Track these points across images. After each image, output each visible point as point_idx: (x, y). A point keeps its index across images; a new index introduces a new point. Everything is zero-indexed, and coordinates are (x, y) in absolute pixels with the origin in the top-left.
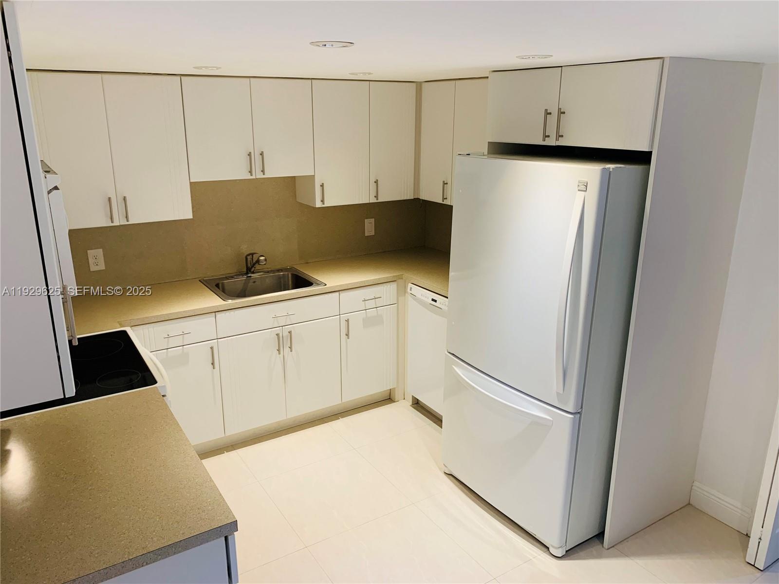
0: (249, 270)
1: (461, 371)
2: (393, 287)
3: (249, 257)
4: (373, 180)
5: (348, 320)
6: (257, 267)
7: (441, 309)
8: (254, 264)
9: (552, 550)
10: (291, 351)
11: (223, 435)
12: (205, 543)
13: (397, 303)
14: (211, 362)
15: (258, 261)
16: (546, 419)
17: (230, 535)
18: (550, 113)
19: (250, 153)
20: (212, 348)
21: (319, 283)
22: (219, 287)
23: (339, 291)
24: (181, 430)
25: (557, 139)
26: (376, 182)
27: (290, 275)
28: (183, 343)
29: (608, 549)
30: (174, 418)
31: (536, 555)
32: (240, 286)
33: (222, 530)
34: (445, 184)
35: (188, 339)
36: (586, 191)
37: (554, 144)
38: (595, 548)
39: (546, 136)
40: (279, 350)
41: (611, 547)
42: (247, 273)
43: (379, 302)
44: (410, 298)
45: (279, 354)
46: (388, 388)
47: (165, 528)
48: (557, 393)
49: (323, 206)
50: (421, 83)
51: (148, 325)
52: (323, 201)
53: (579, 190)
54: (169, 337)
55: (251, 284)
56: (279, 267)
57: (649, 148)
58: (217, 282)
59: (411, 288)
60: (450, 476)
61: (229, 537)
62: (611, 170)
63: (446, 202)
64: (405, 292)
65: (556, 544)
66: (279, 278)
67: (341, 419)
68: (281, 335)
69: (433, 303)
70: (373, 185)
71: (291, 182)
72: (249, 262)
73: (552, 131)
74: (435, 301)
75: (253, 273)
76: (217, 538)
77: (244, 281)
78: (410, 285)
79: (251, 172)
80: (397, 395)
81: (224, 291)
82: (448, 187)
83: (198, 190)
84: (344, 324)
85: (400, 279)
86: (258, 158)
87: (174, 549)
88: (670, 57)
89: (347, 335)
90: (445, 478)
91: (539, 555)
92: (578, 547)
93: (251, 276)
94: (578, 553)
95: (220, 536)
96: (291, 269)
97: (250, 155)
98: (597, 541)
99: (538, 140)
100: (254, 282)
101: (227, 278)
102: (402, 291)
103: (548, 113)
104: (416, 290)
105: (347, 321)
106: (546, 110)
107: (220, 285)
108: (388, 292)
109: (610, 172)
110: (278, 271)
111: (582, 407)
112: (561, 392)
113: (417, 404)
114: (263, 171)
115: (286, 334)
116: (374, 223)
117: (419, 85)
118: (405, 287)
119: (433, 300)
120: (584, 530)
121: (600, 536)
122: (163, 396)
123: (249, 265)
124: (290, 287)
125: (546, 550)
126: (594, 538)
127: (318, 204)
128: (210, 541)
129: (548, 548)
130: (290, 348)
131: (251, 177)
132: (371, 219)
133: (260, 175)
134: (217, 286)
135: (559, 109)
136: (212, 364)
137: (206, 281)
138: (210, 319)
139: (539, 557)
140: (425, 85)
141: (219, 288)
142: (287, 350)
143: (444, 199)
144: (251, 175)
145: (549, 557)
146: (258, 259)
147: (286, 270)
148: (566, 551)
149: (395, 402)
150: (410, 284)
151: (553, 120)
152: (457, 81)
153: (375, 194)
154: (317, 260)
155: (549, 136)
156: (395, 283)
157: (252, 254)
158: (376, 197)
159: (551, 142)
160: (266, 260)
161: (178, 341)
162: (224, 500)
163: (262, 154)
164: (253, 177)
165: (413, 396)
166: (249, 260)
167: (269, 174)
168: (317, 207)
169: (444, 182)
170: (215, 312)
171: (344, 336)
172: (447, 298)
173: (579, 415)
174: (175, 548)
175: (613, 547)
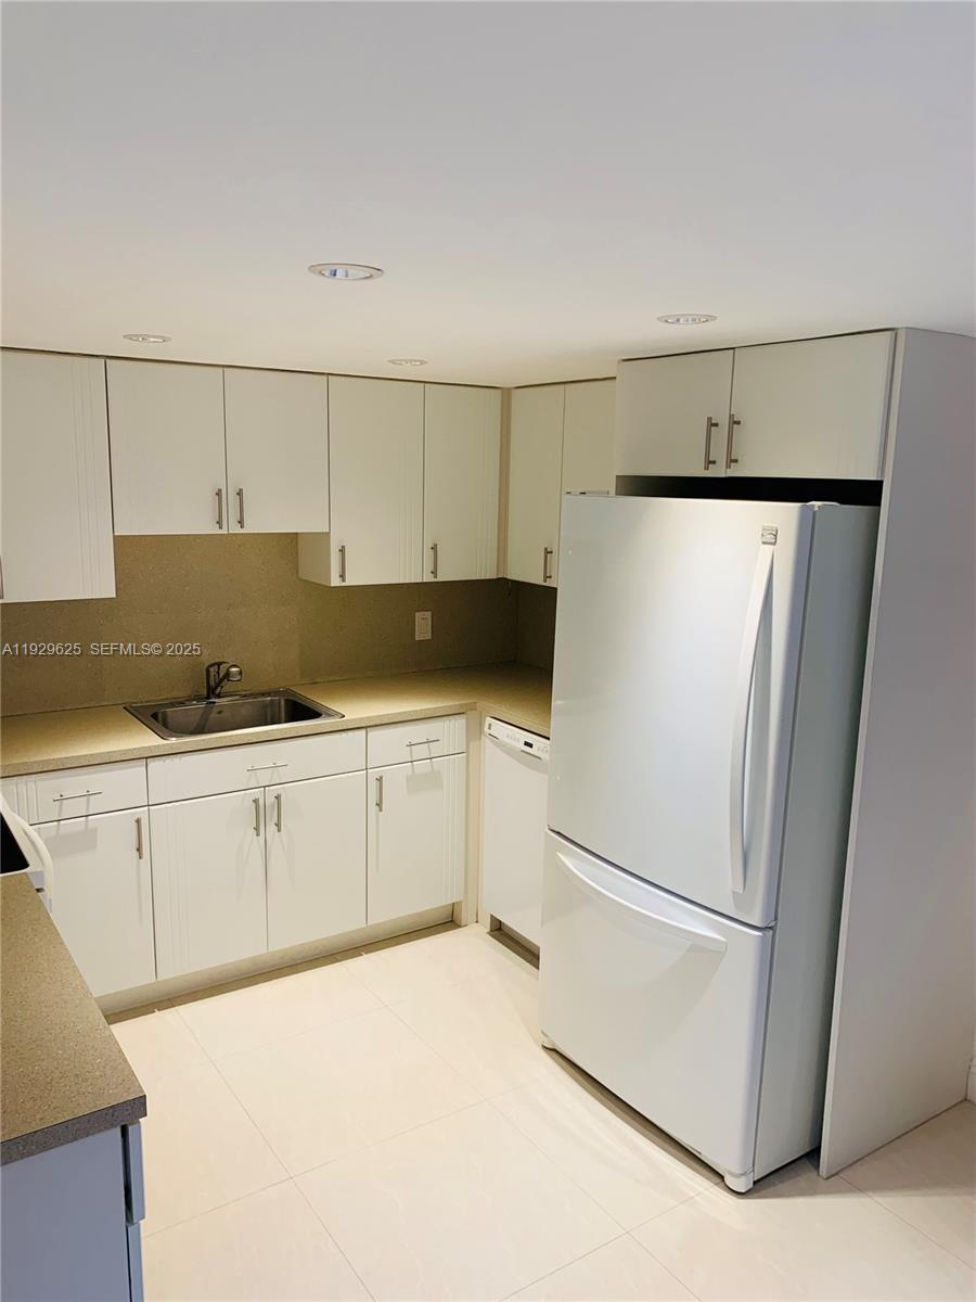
0: (212, 692)
1: (571, 861)
2: (460, 722)
3: (212, 669)
4: (428, 545)
5: (381, 778)
6: (227, 687)
7: (539, 758)
8: (222, 680)
9: (729, 1181)
10: (279, 831)
11: (154, 980)
12: (82, 1137)
13: (467, 752)
14: (135, 846)
15: (228, 674)
16: (713, 939)
17: (132, 1124)
18: (716, 425)
19: (220, 490)
20: (138, 821)
21: (330, 714)
22: (157, 718)
23: (366, 727)
24: (62, 943)
25: (728, 466)
26: (434, 548)
27: (283, 703)
28: (87, 810)
29: (828, 1178)
30: (52, 924)
31: (701, 1189)
32: (195, 719)
33: (116, 1114)
34: (548, 552)
35: (96, 804)
36: (775, 543)
37: (723, 476)
38: (806, 1177)
39: (710, 462)
40: (257, 829)
41: (833, 1176)
42: (209, 697)
43: (436, 749)
44: (487, 742)
45: (258, 835)
46: (450, 902)
47: (9, 1110)
48: (734, 892)
49: (344, 584)
50: (509, 389)
51: (25, 777)
52: (342, 576)
53: (764, 543)
54: (62, 798)
55: (214, 715)
56: (264, 688)
57: (878, 476)
58: (156, 710)
59: (490, 725)
60: (553, 1053)
61: (130, 1129)
62: (816, 509)
63: (549, 583)
64: (481, 732)
65: (736, 1169)
66: (265, 706)
67: (365, 956)
68: (261, 802)
69: (527, 749)
70: (429, 553)
71: (290, 544)
72: (212, 678)
73: (719, 454)
74: (531, 746)
75: (219, 696)
76: (106, 1128)
77: (201, 712)
78: (489, 720)
79: (219, 523)
80: (465, 915)
81: (165, 725)
82: (553, 558)
83: (127, 549)
84: (373, 785)
85: (471, 710)
86: (233, 500)
87: (21, 1148)
88: (907, 328)
89: (379, 805)
90: (544, 1055)
91: (707, 1189)
92: (777, 1175)
93: (214, 703)
94: (775, 1185)
95: (113, 1126)
96: (287, 691)
97: (219, 493)
98: (807, 1164)
99: (697, 471)
100: (220, 712)
101: (172, 705)
102: (475, 732)
103: (712, 424)
104: (500, 730)
105: (380, 780)
106: (710, 419)
107: (160, 716)
108: (451, 731)
109: (815, 512)
110: (263, 695)
111: (776, 919)
112: (740, 890)
113: (499, 931)
114: (241, 522)
115: (271, 800)
116: (430, 619)
117: (506, 394)
118: (481, 725)
119: (527, 744)
120: (784, 1143)
121: (813, 1155)
122: (38, 890)
123: (212, 683)
124: (283, 719)
125: (719, 1180)
126: (802, 1161)
127: (335, 582)
128: (94, 1133)
129: (722, 1177)
130: (278, 825)
131: (221, 532)
132: (426, 613)
133: (236, 529)
134: (155, 716)
135: (731, 416)
136: (138, 850)
137: (136, 709)
138: (137, 770)
139: (707, 1193)
140: (517, 394)
141: (157, 720)
142: (272, 828)
143: (547, 577)
144: (221, 528)
145: (726, 1193)
146: (228, 670)
147: (277, 693)
148: (755, 1183)
149: (459, 926)
150: (488, 718)
151: (720, 435)
152: (568, 386)
153: (431, 568)
154: (331, 678)
155: (714, 462)
156: (464, 716)
157: (219, 664)
158: (434, 573)
159: (720, 471)
160: (240, 673)
161: (78, 807)
162: (125, 1061)
163: (240, 493)
164: (224, 531)
165: (492, 916)
166: (212, 674)
167: (251, 527)
168: (332, 585)
169: (546, 549)
170: (147, 758)
171: (373, 808)
172: (548, 739)
173: (771, 932)
174: (24, 1146)
175: (837, 1174)
